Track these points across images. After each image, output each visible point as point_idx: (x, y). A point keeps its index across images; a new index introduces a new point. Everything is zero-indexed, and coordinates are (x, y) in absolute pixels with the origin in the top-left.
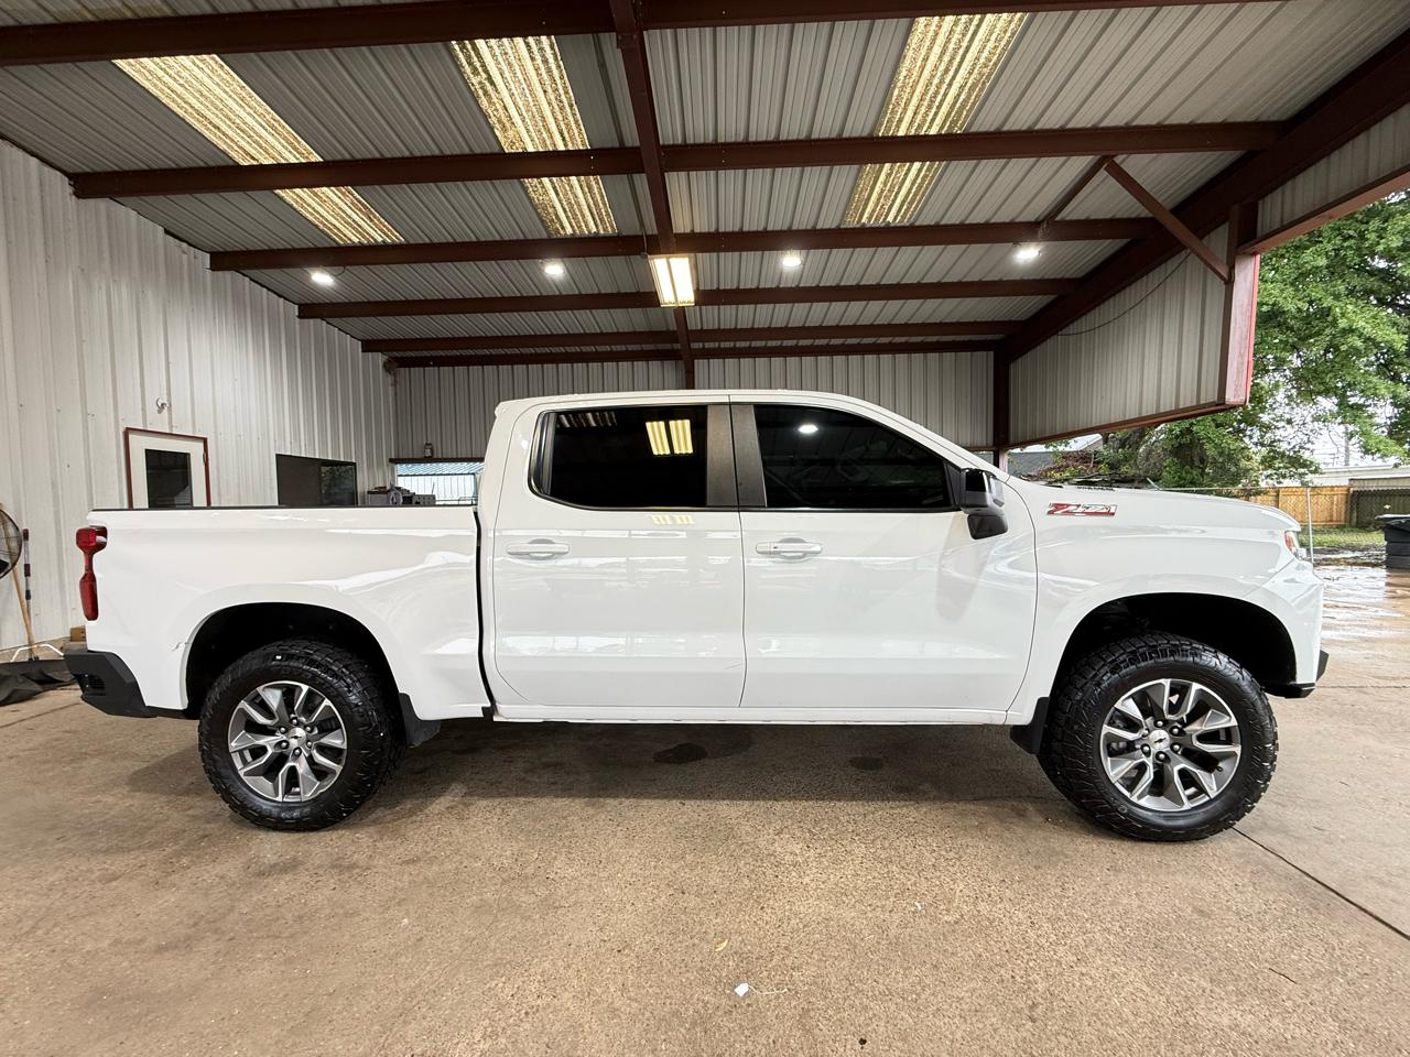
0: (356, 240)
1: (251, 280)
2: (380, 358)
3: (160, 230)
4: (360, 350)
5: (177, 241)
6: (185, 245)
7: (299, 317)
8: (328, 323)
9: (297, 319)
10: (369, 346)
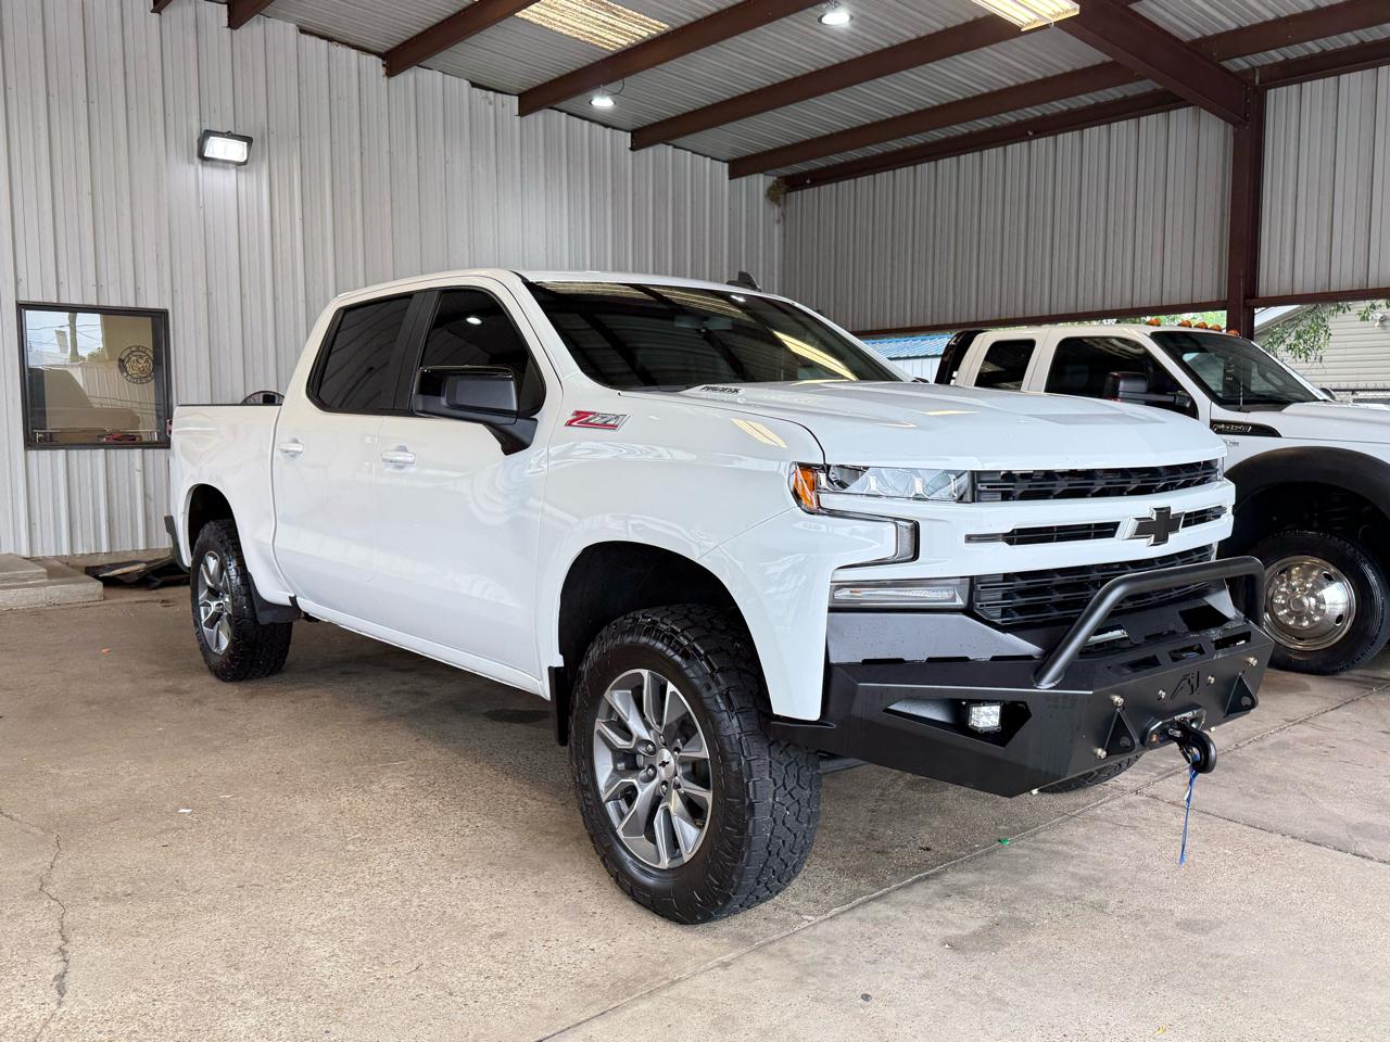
0: (625, 43)
1: (569, 114)
2: (760, 182)
3: (466, 83)
4: (727, 177)
5: (484, 92)
6: (491, 94)
7: (632, 149)
8: (675, 147)
9: (630, 153)
10: (740, 167)
